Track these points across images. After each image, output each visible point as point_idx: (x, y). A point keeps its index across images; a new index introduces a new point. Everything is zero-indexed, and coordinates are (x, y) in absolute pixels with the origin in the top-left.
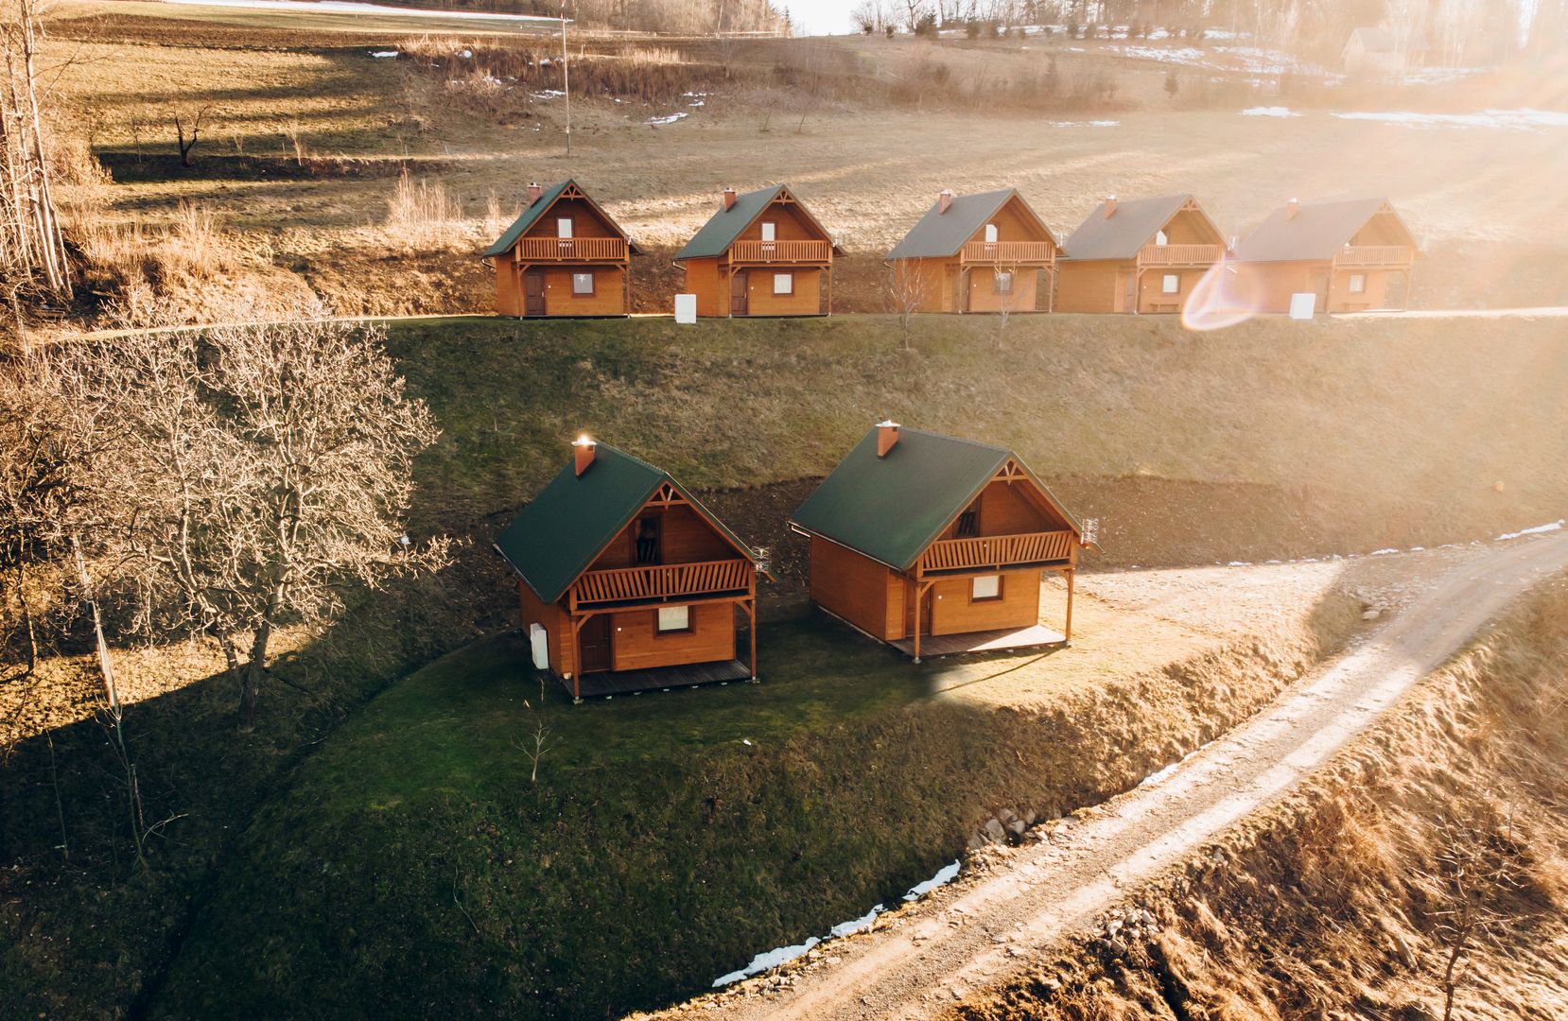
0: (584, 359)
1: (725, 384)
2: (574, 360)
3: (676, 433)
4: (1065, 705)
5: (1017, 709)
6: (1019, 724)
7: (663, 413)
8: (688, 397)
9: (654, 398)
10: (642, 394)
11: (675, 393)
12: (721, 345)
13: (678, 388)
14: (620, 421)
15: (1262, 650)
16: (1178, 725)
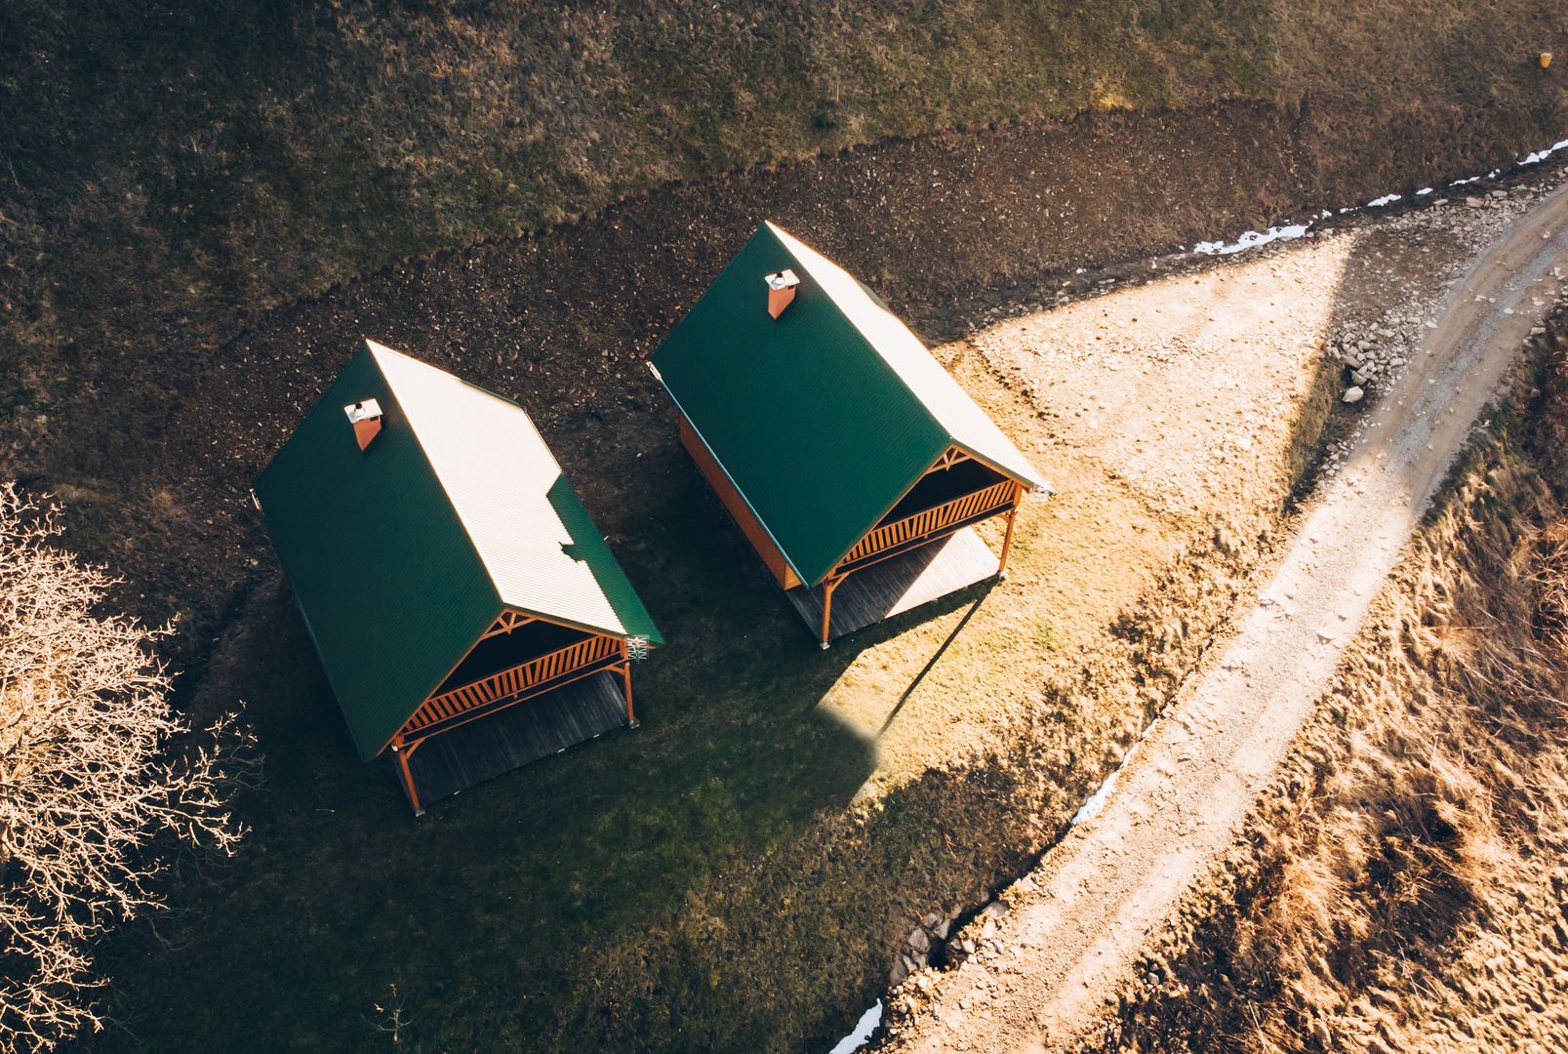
3: (464, 114)
8: (472, 31)
9: (422, 40)
10: (403, 33)
13: (456, 14)
14: (378, 101)
15: (1225, 536)
16: (1121, 716)
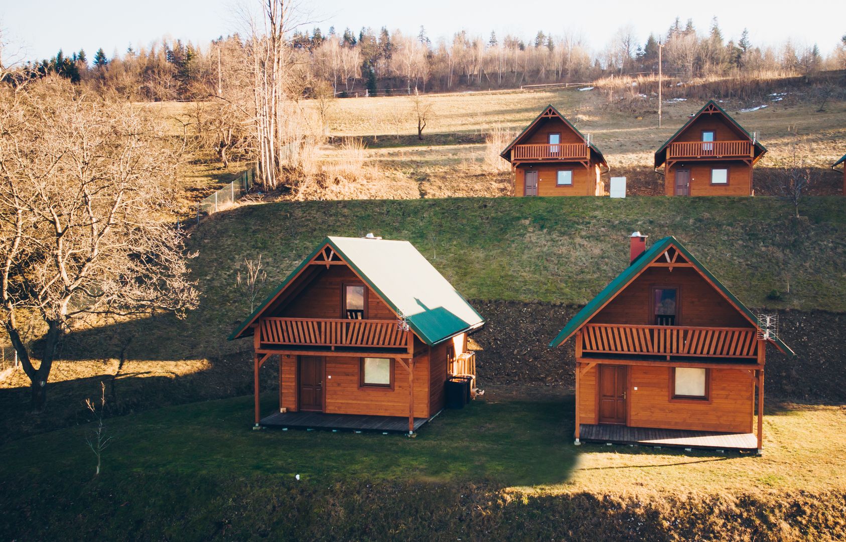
0: (526, 218)
1: (622, 235)
2: (518, 219)
3: (561, 265)
4: (668, 506)
5: (601, 498)
6: (594, 515)
7: (560, 252)
8: (585, 243)
9: (560, 243)
10: (552, 240)
11: (578, 240)
12: (636, 211)
13: (582, 237)
14: (525, 257)
